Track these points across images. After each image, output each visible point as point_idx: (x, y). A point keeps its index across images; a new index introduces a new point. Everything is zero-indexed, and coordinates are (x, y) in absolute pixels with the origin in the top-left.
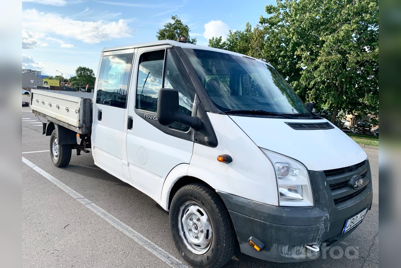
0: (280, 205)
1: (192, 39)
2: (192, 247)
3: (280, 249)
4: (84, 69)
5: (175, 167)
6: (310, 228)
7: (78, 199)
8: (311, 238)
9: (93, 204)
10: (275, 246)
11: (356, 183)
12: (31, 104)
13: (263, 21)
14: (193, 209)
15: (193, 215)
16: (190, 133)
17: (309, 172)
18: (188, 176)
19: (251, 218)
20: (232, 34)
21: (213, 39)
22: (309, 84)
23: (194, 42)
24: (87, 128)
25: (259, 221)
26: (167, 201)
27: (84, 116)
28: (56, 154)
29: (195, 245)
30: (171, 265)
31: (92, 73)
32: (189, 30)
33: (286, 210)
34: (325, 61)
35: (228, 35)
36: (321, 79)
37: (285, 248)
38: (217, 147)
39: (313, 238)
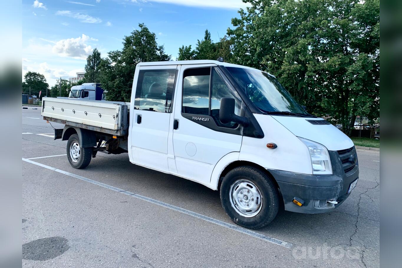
0: (314, 174)
1: (159, 47)
2: (244, 214)
3: (313, 204)
4: (35, 74)
5: (225, 156)
6: (333, 188)
7: (120, 192)
9: (137, 195)
10: (311, 201)
12: (43, 112)
13: (230, 33)
14: (243, 185)
15: (243, 189)
16: (239, 129)
17: (329, 151)
18: (239, 161)
19: (295, 184)
21: (183, 47)
23: (161, 50)
24: (124, 130)
25: (301, 186)
26: (217, 183)
27: (122, 120)
28: (75, 157)
29: (247, 211)
37: (318, 203)
38: (264, 138)
39: (334, 195)
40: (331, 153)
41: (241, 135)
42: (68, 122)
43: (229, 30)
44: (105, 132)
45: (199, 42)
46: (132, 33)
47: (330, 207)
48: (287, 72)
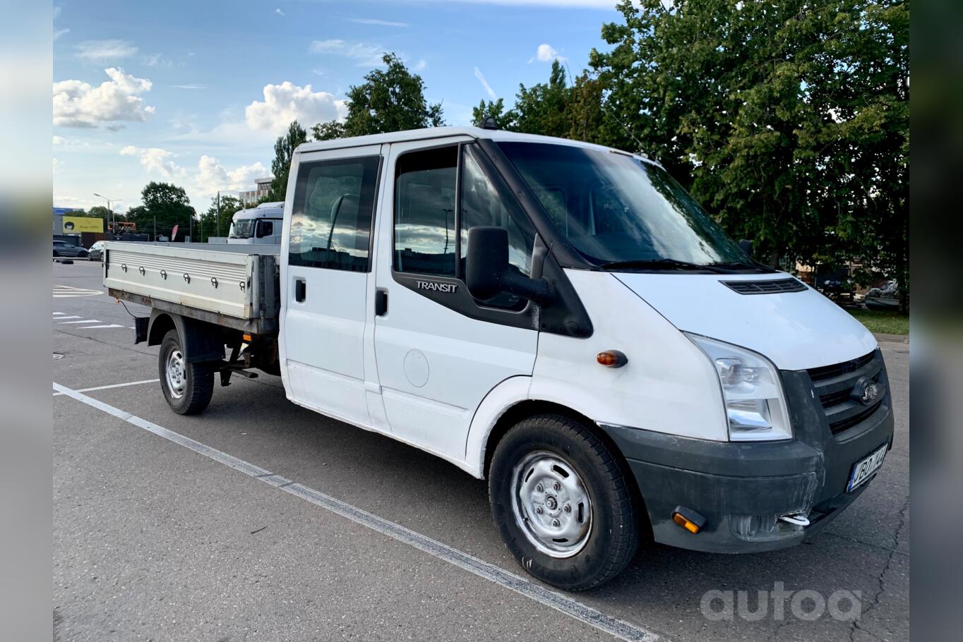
0: (731, 440)
1: (430, 107)
2: (548, 547)
3: (735, 526)
4: (163, 188)
5: (497, 385)
6: (791, 481)
7: (260, 476)
8: (794, 501)
9: (298, 485)
10: (726, 520)
11: (866, 393)
12: (106, 277)
13: (597, 61)
14: (545, 466)
15: (544, 479)
16: (529, 313)
17: (780, 372)
19: (676, 469)
20: (528, 92)
21: (483, 105)
22: (712, 199)
23: (437, 114)
24: (268, 319)
25: (693, 474)
26: (481, 457)
27: (262, 293)
28: (176, 386)
29: (554, 540)
31: (182, 196)
32: (423, 85)
33: (744, 447)
34: (746, 147)
35: (518, 96)
36: (738, 186)
37: (746, 524)
38: (592, 337)
39: (797, 501)
40: (786, 377)
41: (534, 329)
42: (156, 302)
43: (595, 54)
44: (226, 326)
45: (524, 90)
46: (366, 78)
47: (789, 535)
48: (744, 152)
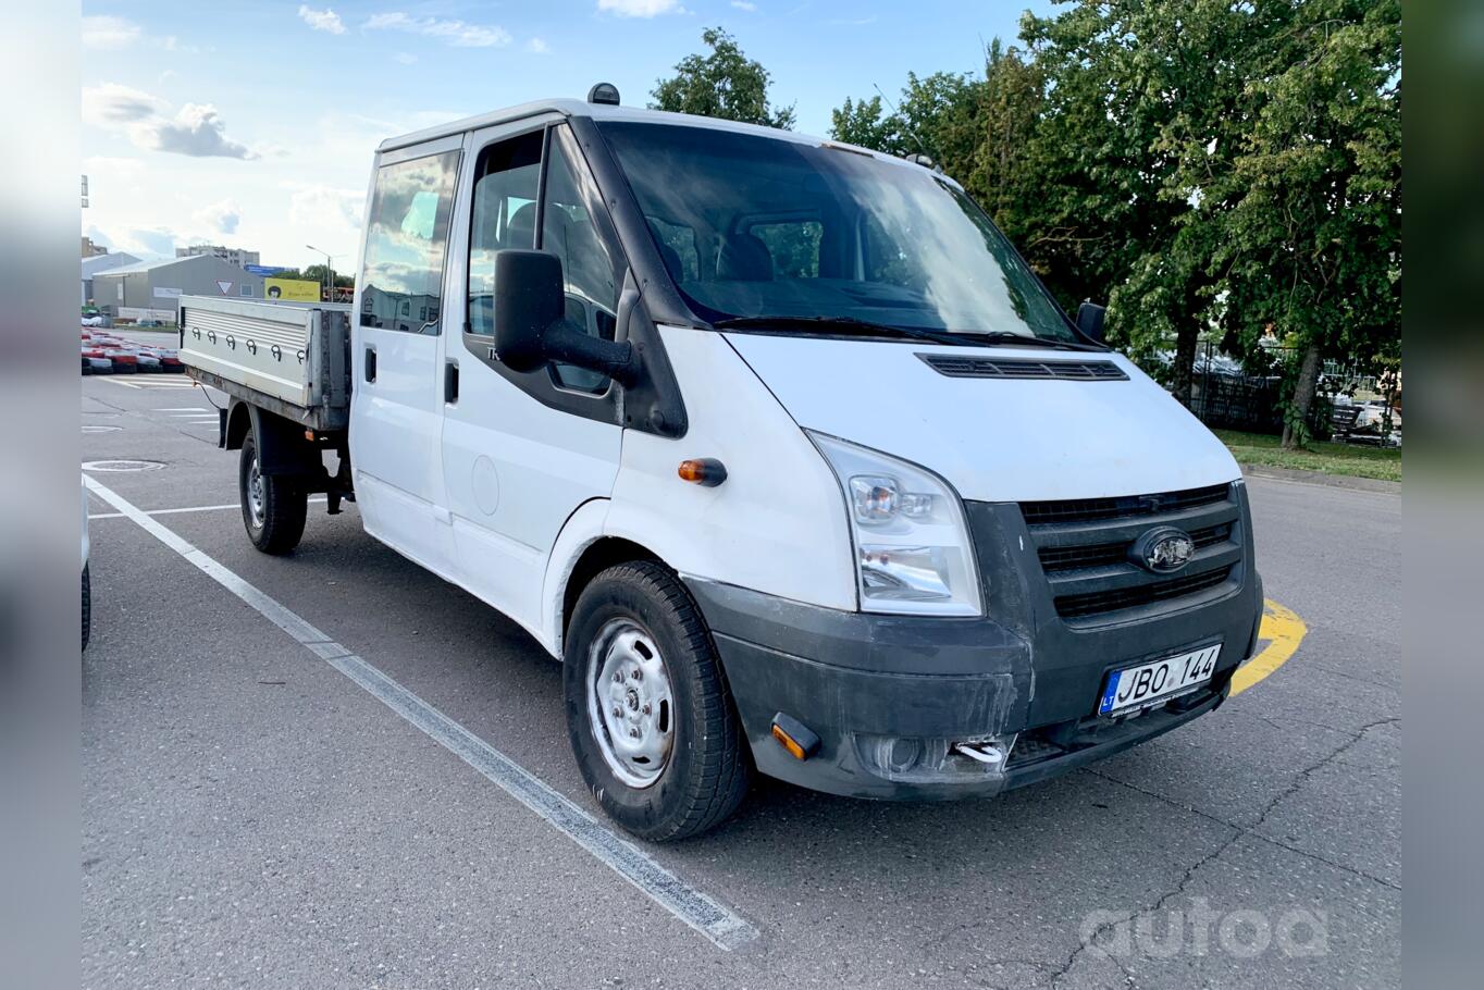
0: (863, 609)
1: (776, 113)
2: (629, 771)
5: (573, 513)
6: (959, 684)
7: (309, 643)
9: (356, 659)
10: (847, 741)
11: (1156, 551)
12: (182, 347)
13: (1034, 31)
14: (625, 643)
15: (626, 662)
16: (612, 399)
17: (965, 504)
18: (607, 538)
19: (776, 652)
20: (921, 85)
21: (849, 107)
23: (785, 124)
24: (335, 409)
25: (798, 662)
26: (556, 626)
27: (326, 369)
28: (258, 509)
29: (635, 760)
30: (560, 829)
32: (769, 78)
33: (880, 623)
34: (1265, 172)
35: (906, 92)
37: (884, 751)
38: (685, 437)
41: (617, 424)
43: (1028, 19)
44: (290, 418)
45: (915, 82)
46: (677, 68)
48: (1262, 182)
